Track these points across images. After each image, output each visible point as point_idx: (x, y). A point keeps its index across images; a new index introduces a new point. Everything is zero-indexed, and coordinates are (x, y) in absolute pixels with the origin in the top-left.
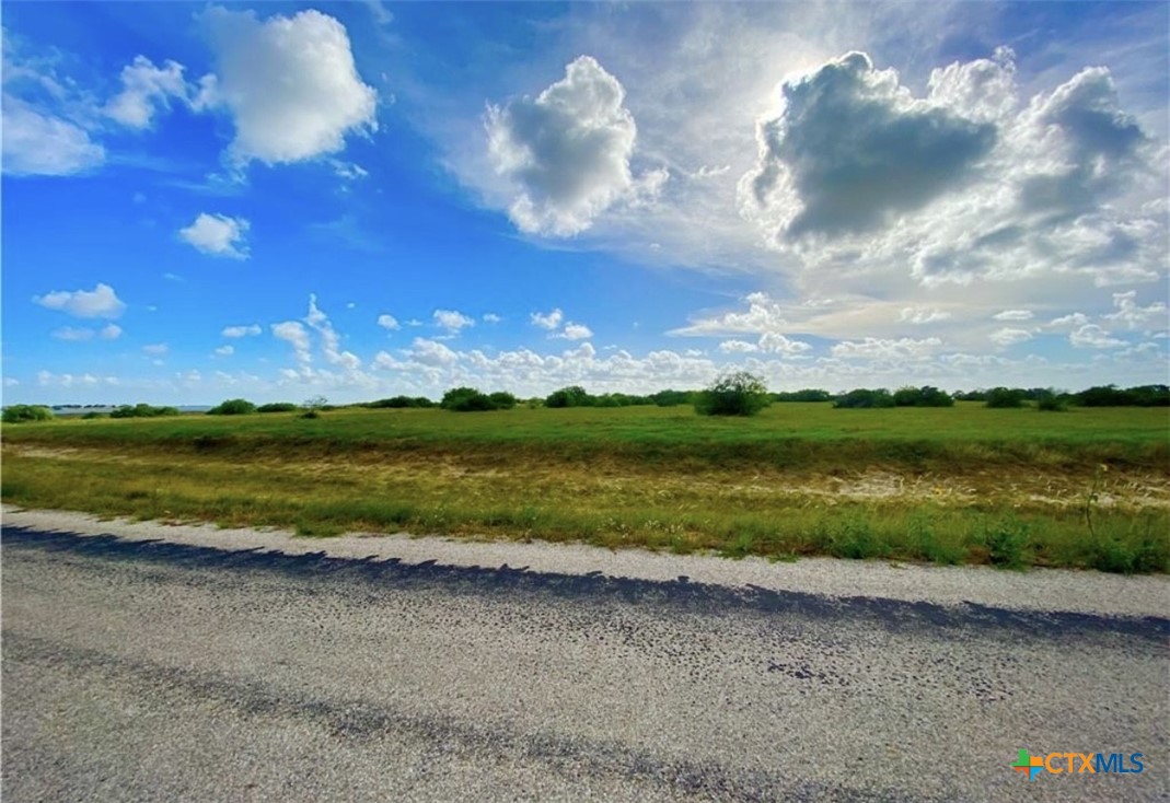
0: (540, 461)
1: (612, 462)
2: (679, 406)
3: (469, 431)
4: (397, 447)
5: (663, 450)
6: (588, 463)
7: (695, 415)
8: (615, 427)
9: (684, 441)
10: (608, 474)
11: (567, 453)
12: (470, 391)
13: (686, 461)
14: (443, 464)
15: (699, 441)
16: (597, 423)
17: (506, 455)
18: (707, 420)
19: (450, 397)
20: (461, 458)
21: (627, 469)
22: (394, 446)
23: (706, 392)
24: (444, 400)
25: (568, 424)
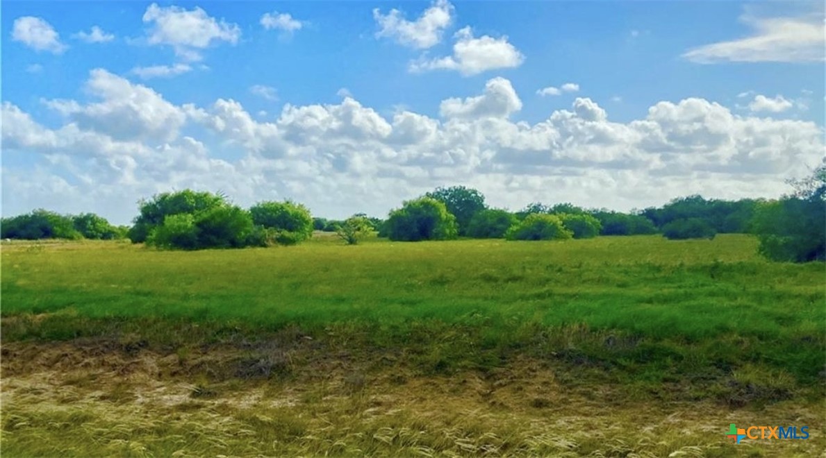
0: (372, 369)
1: (548, 375)
2: (721, 238)
3: (198, 297)
4: (31, 333)
5: (679, 349)
6: (490, 377)
7: (760, 260)
8: (558, 289)
9: (733, 324)
10: (539, 404)
11: (435, 353)
12: (202, 201)
13: (737, 376)
14: (138, 376)
15: (772, 326)
16: (514, 279)
17: (290, 354)
18: (791, 273)
19: (153, 215)
20: (181, 363)
21: (589, 396)
22: (23, 330)
23: (789, 204)
24: (140, 221)
25: (441, 282)
